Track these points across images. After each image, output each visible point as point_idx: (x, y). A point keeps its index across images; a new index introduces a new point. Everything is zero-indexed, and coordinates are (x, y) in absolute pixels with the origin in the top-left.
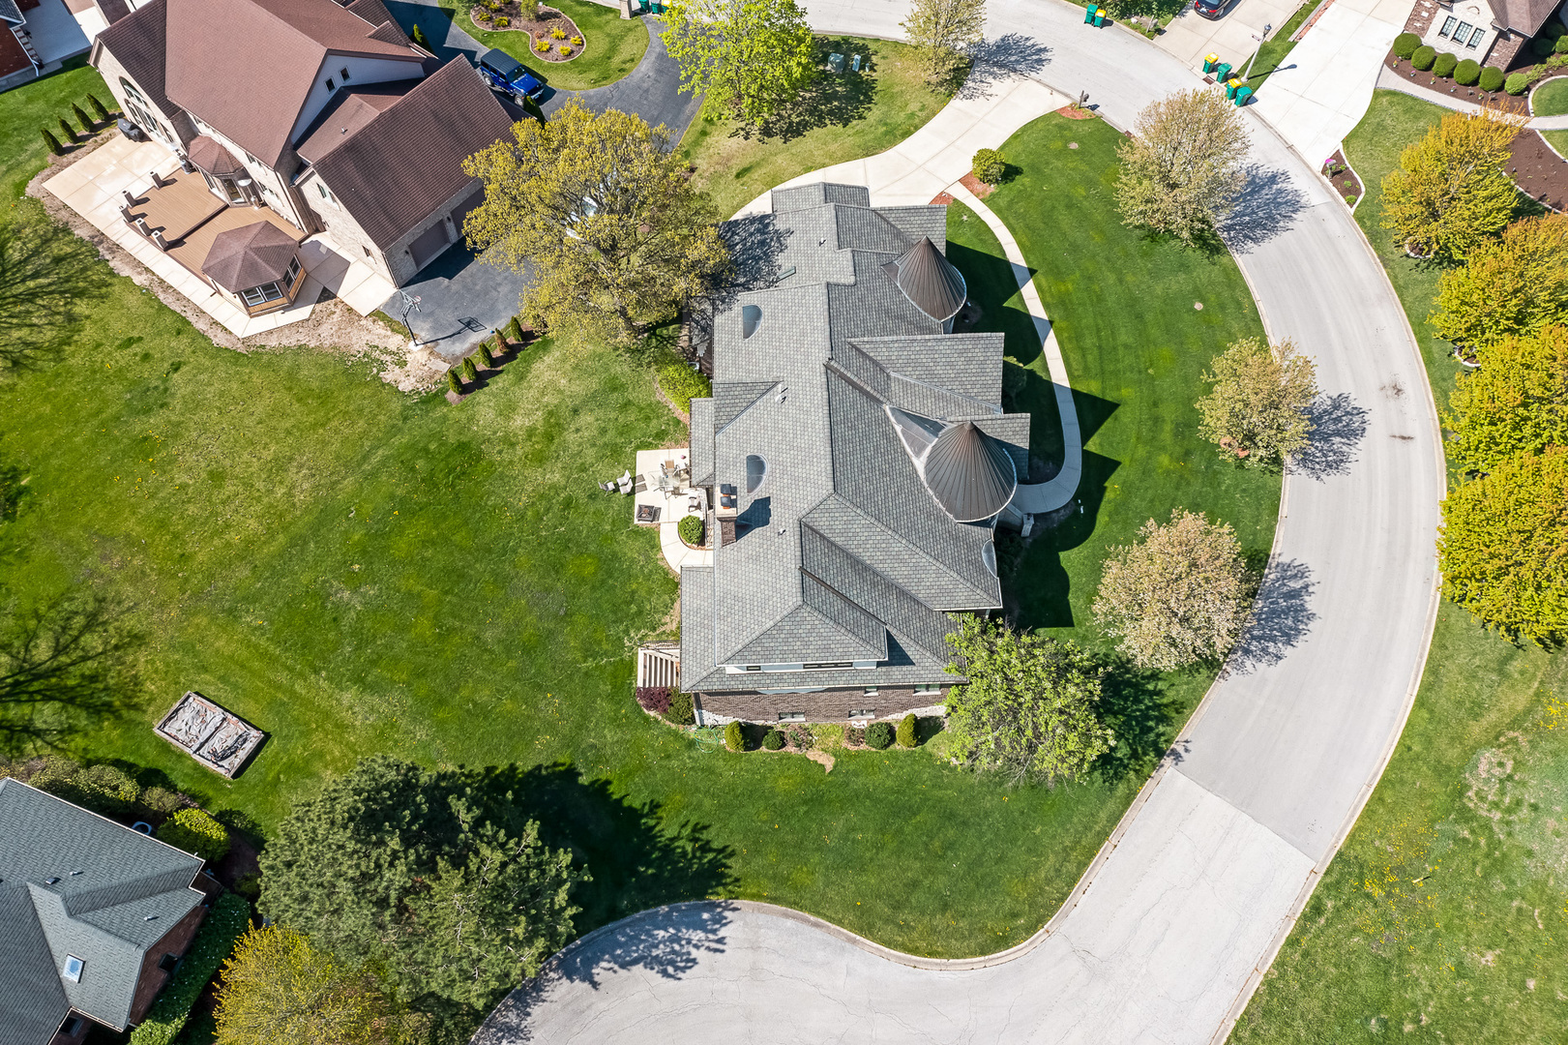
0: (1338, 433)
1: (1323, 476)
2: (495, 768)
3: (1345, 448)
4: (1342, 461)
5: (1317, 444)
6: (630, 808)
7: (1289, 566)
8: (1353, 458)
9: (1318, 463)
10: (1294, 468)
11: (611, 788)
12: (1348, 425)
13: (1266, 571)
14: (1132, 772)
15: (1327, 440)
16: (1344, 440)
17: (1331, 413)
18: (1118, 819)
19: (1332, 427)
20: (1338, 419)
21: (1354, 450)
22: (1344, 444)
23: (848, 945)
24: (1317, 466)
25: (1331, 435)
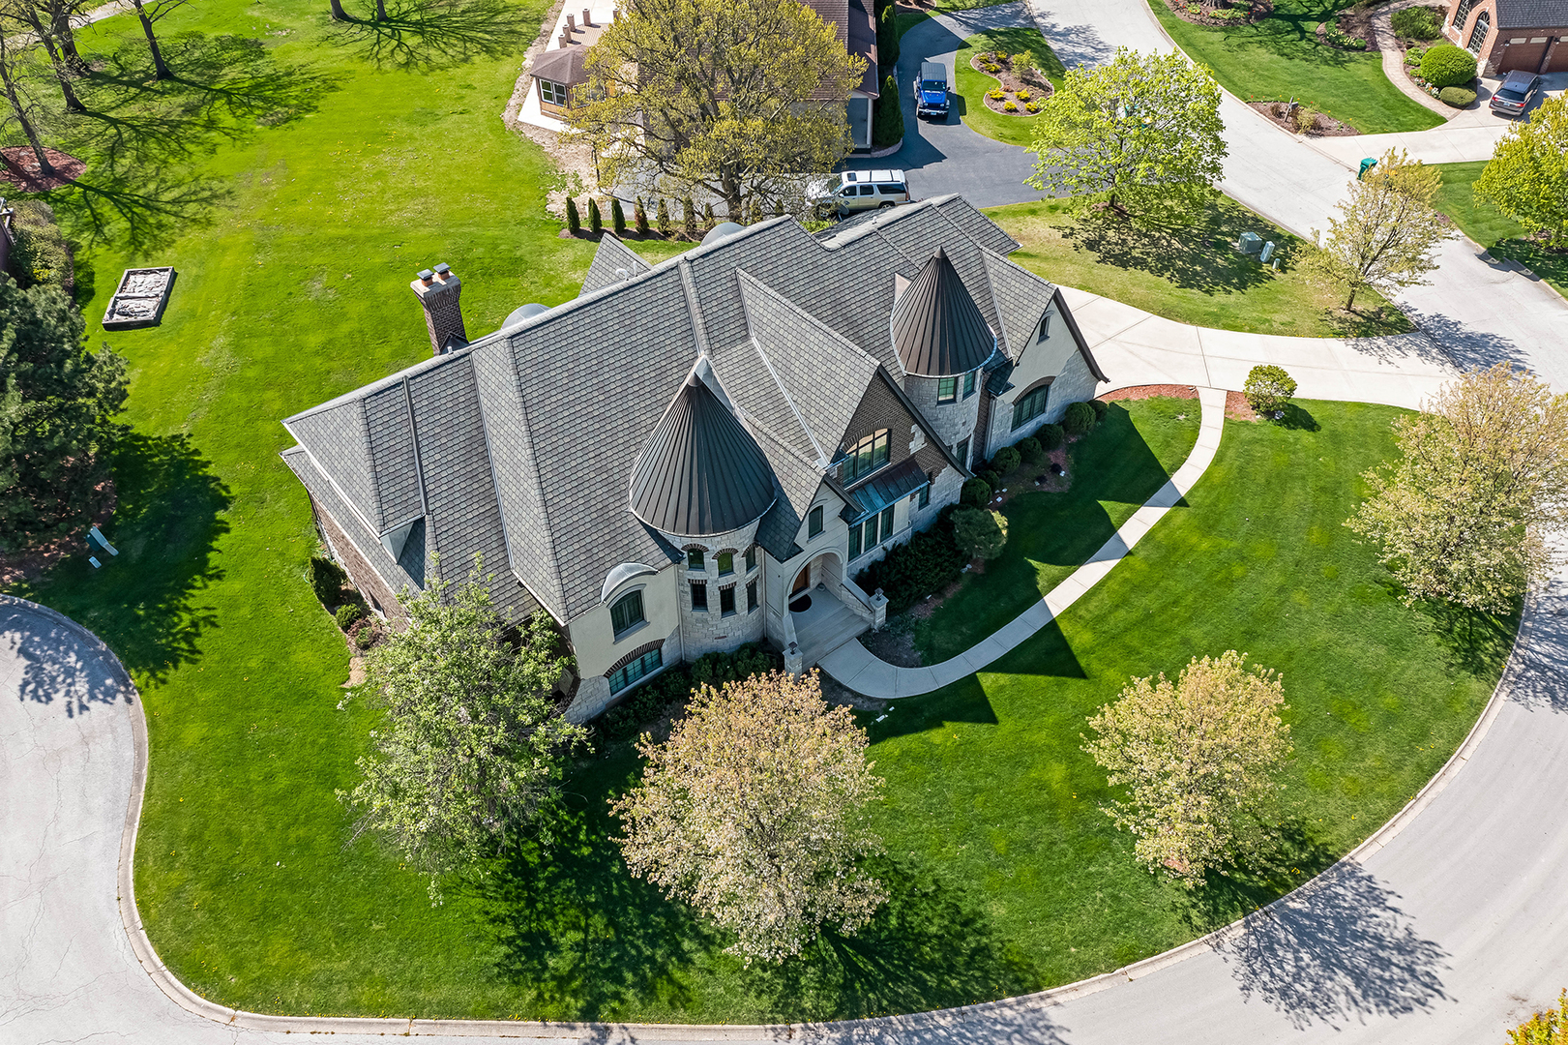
0: (1359, 977)
1: (1257, 994)
2: (200, 454)
3: (1342, 1000)
4: (1313, 1006)
5: (1306, 957)
6: (206, 561)
7: (1048, 1028)
8: (1337, 1019)
9: (1272, 975)
10: (1227, 947)
11: (223, 537)
12: (1391, 982)
13: (1010, 1000)
14: (534, 993)
15: (1326, 965)
16: (1357, 993)
17: (1383, 948)
18: (450, 1014)
19: (1361, 961)
20: (1386, 964)
21: (1354, 1012)
22: (1348, 993)
23: (122, 819)
24: (1266, 977)
25: (1343, 967)
